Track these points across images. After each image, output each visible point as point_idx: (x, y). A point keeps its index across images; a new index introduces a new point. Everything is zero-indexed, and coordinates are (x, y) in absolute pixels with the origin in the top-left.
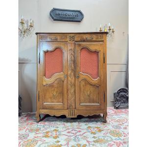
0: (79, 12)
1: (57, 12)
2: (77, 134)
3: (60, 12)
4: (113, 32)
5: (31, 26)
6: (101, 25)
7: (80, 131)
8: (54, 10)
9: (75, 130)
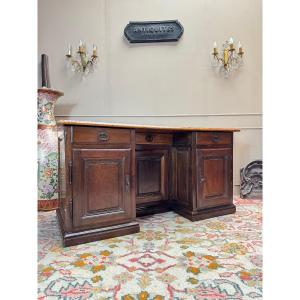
0: (175, 23)
1: (137, 28)
2: (153, 267)
3: (141, 28)
4: (241, 53)
5: (94, 57)
6: (215, 44)
7: (160, 261)
8: (132, 24)
9: (150, 257)
